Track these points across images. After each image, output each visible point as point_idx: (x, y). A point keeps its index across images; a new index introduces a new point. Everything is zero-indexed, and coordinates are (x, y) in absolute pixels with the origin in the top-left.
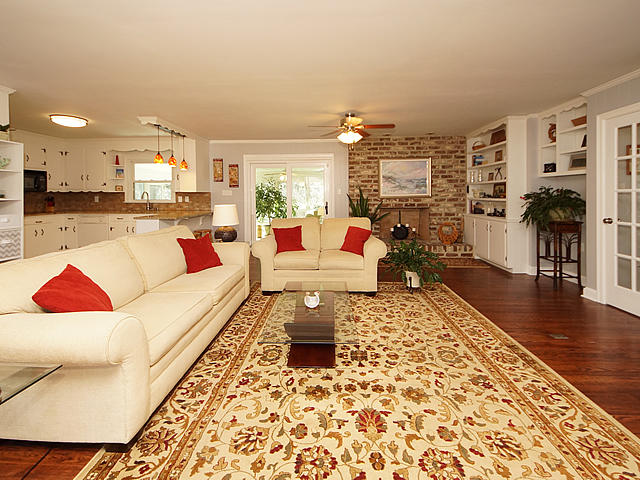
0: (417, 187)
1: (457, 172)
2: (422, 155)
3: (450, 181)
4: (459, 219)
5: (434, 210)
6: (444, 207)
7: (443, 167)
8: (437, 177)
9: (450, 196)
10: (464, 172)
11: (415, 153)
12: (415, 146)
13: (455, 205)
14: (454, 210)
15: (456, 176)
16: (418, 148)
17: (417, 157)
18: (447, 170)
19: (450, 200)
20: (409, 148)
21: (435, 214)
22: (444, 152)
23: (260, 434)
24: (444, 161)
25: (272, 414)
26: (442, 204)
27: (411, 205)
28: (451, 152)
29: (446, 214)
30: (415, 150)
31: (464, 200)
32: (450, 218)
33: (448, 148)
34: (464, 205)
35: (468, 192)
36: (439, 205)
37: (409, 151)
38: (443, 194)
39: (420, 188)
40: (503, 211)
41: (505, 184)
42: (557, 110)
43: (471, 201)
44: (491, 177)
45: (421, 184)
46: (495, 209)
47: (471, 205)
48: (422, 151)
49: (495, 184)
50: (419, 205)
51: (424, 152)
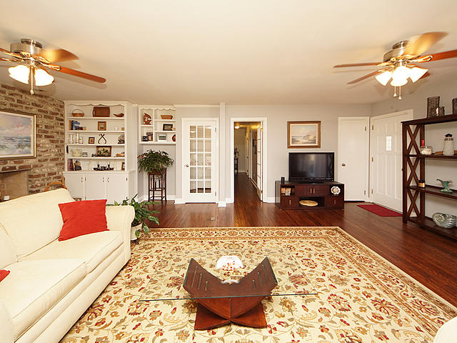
0: (19, 146)
1: (58, 133)
2: (24, 110)
3: (52, 142)
4: (59, 177)
5: (38, 171)
6: (47, 167)
7: (46, 127)
8: (40, 136)
9: (53, 156)
10: (63, 134)
11: (16, 106)
12: (16, 98)
13: (57, 164)
14: (55, 169)
15: (57, 137)
16: (18, 101)
17: (18, 112)
18: (50, 130)
19: (53, 160)
20: (7, 98)
21: (38, 176)
22: (47, 112)
23: (342, 336)
24: (47, 121)
25: (322, 331)
26: (45, 164)
27: (11, 168)
28: (53, 114)
29: (50, 174)
30: (16, 103)
31: (63, 159)
32: (52, 177)
33: (51, 109)
34: (63, 164)
35: (67, 152)
36: (42, 166)
37: (8, 102)
38: (46, 154)
39: (23, 148)
40: (109, 165)
41: (110, 147)
42: (154, 108)
43: (71, 160)
44: (91, 140)
45: (24, 143)
46: (98, 165)
47: (72, 163)
48: (24, 106)
49: (98, 147)
50: (20, 167)
51: (26, 108)
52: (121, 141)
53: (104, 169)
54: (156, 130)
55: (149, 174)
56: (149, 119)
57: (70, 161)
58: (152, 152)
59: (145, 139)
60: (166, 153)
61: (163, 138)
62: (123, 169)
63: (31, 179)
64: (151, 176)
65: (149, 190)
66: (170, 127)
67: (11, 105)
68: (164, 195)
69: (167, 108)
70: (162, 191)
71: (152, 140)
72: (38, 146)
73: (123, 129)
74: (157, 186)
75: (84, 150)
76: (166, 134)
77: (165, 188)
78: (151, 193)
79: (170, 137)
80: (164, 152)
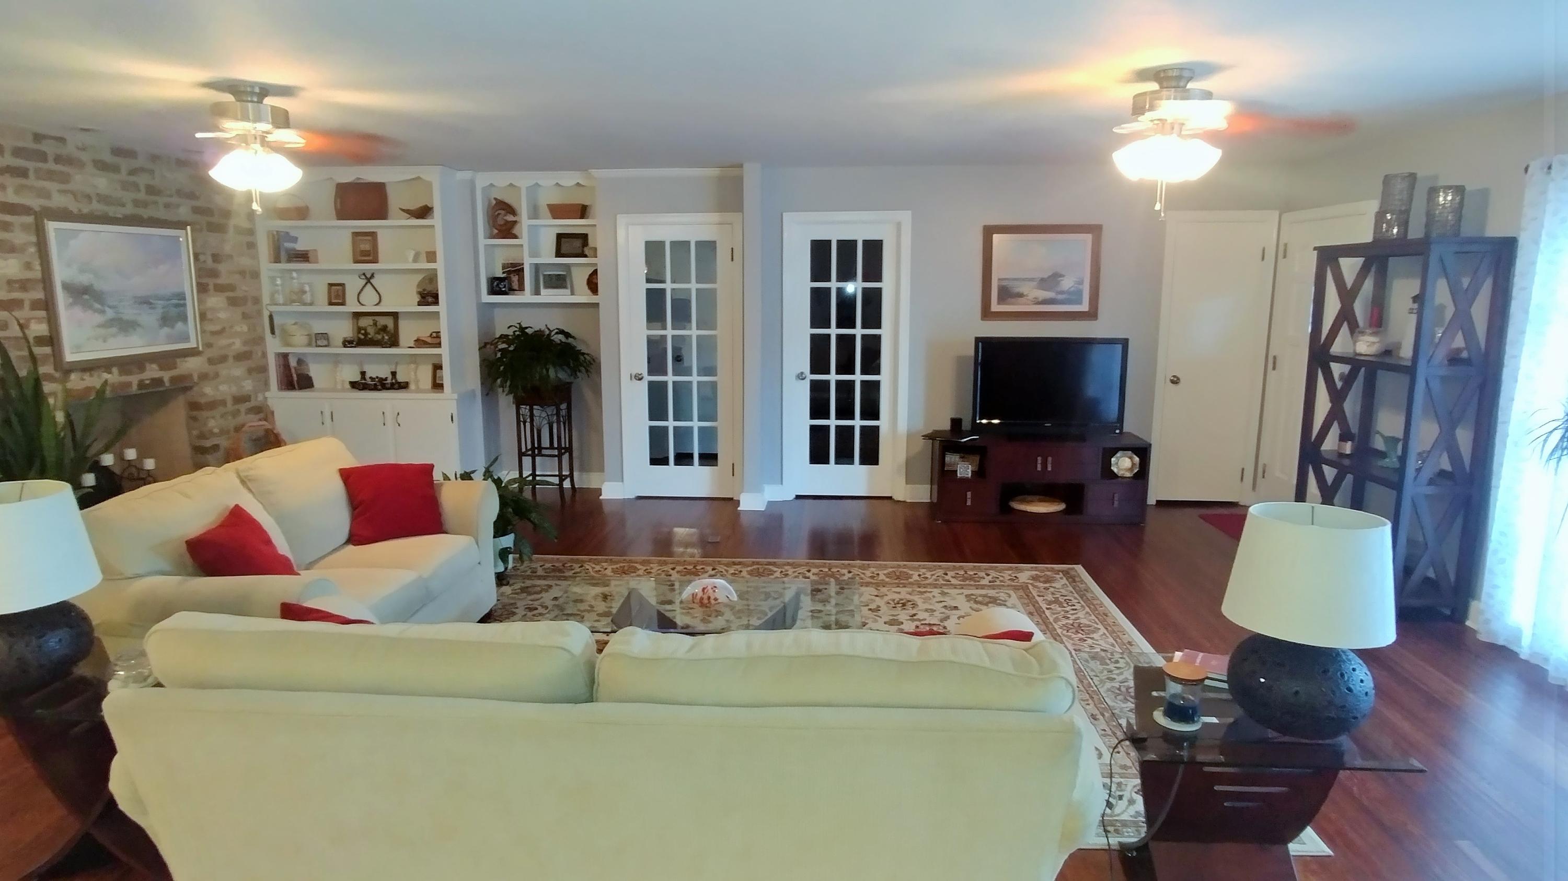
0: (164, 320)
1: (243, 274)
2: (162, 214)
3: (233, 302)
4: (260, 410)
5: (209, 391)
6: (229, 380)
7: (214, 258)
8: (206, 288)
9: (238, 345)
10: (256, 275)
11: (144, 206)
12: (142, 181)
13: (249, 371)
14: (248, 386)
15: (244, 288)
16: (148, 189)
17: (152, 222)
18: (223, 268)
19: (238, 357)
20: (124, 185)
21: (212, 405)
24: (214, 242)
26: (225, 370)
27: (154, 382)
29: (236, 400)
30: (142, 196)
31: (264, 355)
32: (243, 407)
34: (263, 369)
35: (273, 332)
36: (217, 375)
37: (128, 196)
38: (223, 342)
39: (173, 327)
40: (394, 374)
41: (395, 315)
42: (524, 180)
43: (285, 356)
44: (337, 294)
45: (174, 311)
46: (363, 374)
47: (286, 366)
48: (162, 200)
49: (357, 315)
50: (173, 380)
51: (167, 206)
52: (429, 297)
53: (380, 385)
54: (534, 254)
55: (518, 403)
56: (510, 218)
57: (281, 361)
58: (522, 329)
59: (498, 286)
60: (567, 335)
61: (558, 281)
62: (438, 386)
63: (195, 413)
64: (525, 410)
65: (521, 455)
66: (578, 243)
67: (136, 203)
68: (566, 472)
69: (569, 179)
70: (560, 456)
71: (521, 288)
72: (203, 316)
73: (431, 257)
74: (546, 443)
75: (319, 327)
76: (568, 267)
77: (569, 450)
78: (527, 461)
79: (580, 278)
80: (561, 332)
